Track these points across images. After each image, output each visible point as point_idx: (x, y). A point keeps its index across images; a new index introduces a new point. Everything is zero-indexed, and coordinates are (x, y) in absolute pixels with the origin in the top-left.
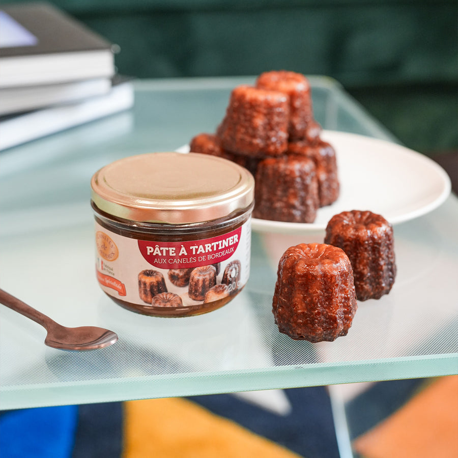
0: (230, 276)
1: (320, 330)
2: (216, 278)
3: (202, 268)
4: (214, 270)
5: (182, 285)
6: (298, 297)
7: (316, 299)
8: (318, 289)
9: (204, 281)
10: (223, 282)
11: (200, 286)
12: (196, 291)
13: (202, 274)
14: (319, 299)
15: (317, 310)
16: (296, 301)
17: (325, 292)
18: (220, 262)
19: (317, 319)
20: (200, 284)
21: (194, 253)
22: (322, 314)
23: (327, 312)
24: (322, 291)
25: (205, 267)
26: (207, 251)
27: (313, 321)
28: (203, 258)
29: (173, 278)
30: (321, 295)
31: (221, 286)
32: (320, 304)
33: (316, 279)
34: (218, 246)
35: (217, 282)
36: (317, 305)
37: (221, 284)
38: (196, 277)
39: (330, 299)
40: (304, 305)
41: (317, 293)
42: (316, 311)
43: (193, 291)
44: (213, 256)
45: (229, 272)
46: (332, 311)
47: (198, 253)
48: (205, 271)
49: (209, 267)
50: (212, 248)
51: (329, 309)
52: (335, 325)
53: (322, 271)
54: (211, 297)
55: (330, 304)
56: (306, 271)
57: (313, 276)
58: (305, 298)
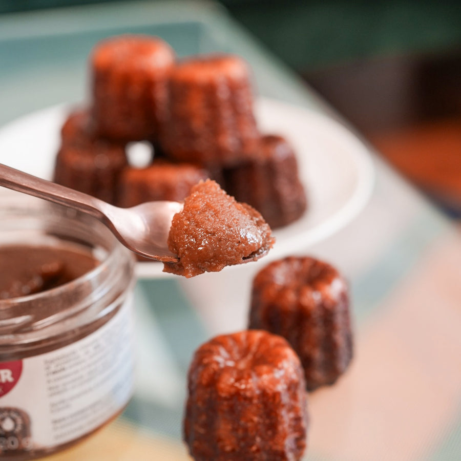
7: (252, 431)
8: (254, 416)
17: (267, 418)
22: (263, 450)
24: (261, 417)
30: (259, 424)
33: (251, 402)
39: (273, 427)
40: (233, 440)
41: (253, 420)
42: (254, 448)
53: (259, 388)
56: (233, 390)
57: (246, 398)
58: (235, 430)
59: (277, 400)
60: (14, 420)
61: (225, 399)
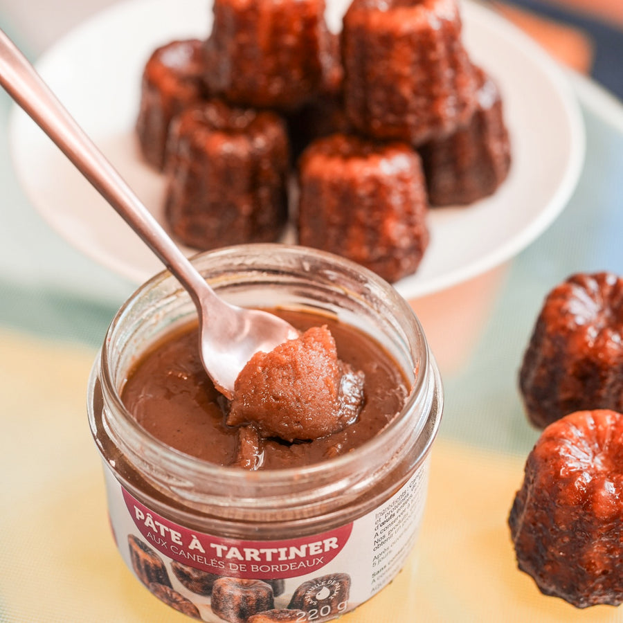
2: (272, 600)
4: (267, 589)
9: (245, 599)
10: (291, 606)
13: (240, 589)
18: (283, 578)
20: (236, 602)
21: (219, 555)
25: (245, 581)
26: (249, 559)
28: (240, 567)
34: (276, 555)
35: (276, 605)
37: (285, 609)
38: (227, 590)
44: (265, 569)
45: (309, 594)
47: (229, 557)
48: (247, 586)
60: (331, 587)
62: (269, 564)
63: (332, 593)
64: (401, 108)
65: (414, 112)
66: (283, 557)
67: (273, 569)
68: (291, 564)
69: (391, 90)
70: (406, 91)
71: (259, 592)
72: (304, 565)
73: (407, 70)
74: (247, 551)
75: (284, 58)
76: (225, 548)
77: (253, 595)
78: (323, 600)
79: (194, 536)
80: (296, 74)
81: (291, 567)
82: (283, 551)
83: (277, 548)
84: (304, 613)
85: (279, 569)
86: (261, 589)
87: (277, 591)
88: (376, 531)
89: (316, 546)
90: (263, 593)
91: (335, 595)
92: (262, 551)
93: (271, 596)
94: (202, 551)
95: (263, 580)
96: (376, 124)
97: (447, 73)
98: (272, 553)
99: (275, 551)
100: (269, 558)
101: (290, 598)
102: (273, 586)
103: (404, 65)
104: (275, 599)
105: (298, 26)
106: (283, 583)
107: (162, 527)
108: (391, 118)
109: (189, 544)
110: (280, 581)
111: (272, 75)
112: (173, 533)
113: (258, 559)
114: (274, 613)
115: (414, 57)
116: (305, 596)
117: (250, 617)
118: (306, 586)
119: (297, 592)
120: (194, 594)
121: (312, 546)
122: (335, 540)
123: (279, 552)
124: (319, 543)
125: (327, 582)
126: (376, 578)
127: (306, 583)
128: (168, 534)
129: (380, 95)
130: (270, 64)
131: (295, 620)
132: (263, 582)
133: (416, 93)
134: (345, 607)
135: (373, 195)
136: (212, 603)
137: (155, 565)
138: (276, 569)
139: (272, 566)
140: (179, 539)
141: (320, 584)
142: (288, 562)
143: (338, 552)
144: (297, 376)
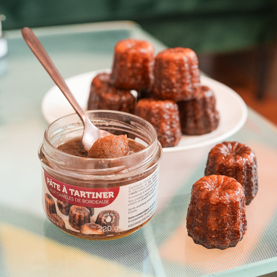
0: (105, 220)
1: (228, 241)
2: (90, 218)
3: (78, 207)
4: (88, 212)
5: (65, 214)
6: (212, 220)
7: (226, 220)
8: (227, 213)
9: (80, 216)
10: (96, 222)
11: (77, 219)
12: (74, 221)
13: (78, 211)
14: (228, 220)
15: (227, 227)
16: (210, 223)
17: (232, 214)
18: (93, 207)
19: (227, 234)
20: (77, 218)
21: (72, 194)
22: (230, 230)
23: (233, 228)
24: (230, 214)
25: (80, 207)
26: (82, 196)
27: (224, 236)
28: (79, 200)
29: (60, 206)
30: (229, 217)
31: (95, 225)
32: (229, 223)
33: (226, 206)
34: (91, 195)
35: (91, 221)
36: (227, 224)
37: (94, 224)
38: (74, 212)
39: (235, 219)
40: (216, 225)
41: (226, 215)
42: (226, 229)
43: (72, 221)
44: (87, 202)
45: (103, 218)
46: (236, 226)
47: (75, 195)
48: (81, 210)
49: (84, 208)
50: (86, 195)
51: (234, 225)
52: (238, 236)
53: (230, 200)
54: (86, 230)
55: (235, 222)
56: (218, 201)
57: (224, 204)
58: (217, 220)
59: (237, 206)
60: (111, 217)
61: (214, 205)
62: (89, 199)
63: (112, 220)
64: (171, 86)
65: (176, 88)
66: (93, 197)
67: (90, 202)
68: (96, 201)
69: (169, 79)
70: (174, 80)
71: (85, 213)
72: (101, 202)
73: (174, 73)
74: (81, 192)
75: (135, 71)
76: (74, 191)
77: (83, 214)
78: (108, 222)
79: (64, 186)
80: (139, 77)
81: (97, 202)
82: (93, 193)
83: (92, 192)
84: (101, 227)
85: (92, 202)
86: (86, 212)
87: (91, 214)
88: (129, 196)
89: (106, 194)
90: (87, 214)
91: (113, 221)
92: (87, 193)
93: (89, 216)
94: (67, 193)
95: (87, 207)
96: (163, 92)
97: (189, 77)
98: (90, 194)
99: (91, 193)
100: (89, 197)
101: (96, 218)
102: (90, 211)
103: (173, 71)
104: (91, 217)
105: (141, 60)
106: (93, 210)
107: (55, 184)
108: (168, 90)
109: (62, 190)
110: (92, 208)
111: (131, 77)
112: (58, 185)
113: (85, 197)
114: (90, 225)
115: (177, 68)
116: (102, 218)
117: (82, 226)
118: (102, 213)
119: (98, 216)
120: (63, 215)
121: (104, 193)
122: (113, 193)
123: (92, 194)
124: (107, 193)
125: (110, 214)
126: (130, 220)
127: (102, 212)
128: (56, 186)
129: (165, 82)
130: (131, 73)
131: (98, 230)
132: (86, 209)
133: (177, 82)
134: (117, 229)
135: (158, 113)
136: (69, 219)
137: (52, 204)
138: (91, 202)
139: (90, 201)
140: (59, 188)
141: (107, 214)
142: (95, 199)
143: (114, 200)
144: (111, 145)
